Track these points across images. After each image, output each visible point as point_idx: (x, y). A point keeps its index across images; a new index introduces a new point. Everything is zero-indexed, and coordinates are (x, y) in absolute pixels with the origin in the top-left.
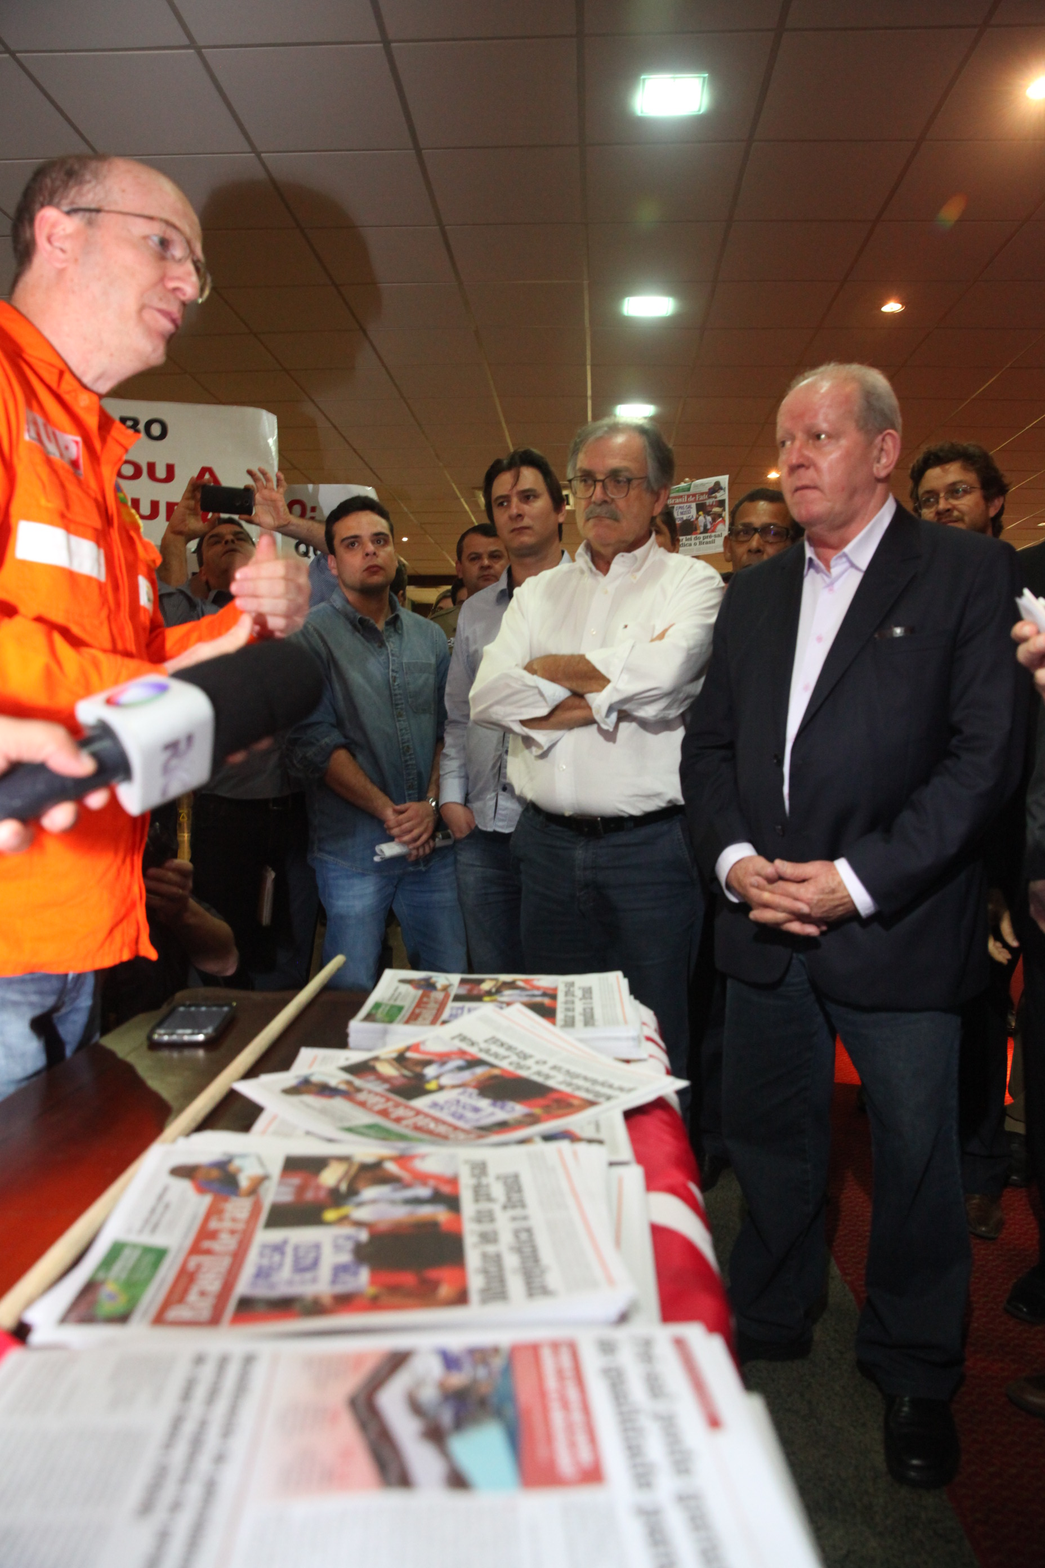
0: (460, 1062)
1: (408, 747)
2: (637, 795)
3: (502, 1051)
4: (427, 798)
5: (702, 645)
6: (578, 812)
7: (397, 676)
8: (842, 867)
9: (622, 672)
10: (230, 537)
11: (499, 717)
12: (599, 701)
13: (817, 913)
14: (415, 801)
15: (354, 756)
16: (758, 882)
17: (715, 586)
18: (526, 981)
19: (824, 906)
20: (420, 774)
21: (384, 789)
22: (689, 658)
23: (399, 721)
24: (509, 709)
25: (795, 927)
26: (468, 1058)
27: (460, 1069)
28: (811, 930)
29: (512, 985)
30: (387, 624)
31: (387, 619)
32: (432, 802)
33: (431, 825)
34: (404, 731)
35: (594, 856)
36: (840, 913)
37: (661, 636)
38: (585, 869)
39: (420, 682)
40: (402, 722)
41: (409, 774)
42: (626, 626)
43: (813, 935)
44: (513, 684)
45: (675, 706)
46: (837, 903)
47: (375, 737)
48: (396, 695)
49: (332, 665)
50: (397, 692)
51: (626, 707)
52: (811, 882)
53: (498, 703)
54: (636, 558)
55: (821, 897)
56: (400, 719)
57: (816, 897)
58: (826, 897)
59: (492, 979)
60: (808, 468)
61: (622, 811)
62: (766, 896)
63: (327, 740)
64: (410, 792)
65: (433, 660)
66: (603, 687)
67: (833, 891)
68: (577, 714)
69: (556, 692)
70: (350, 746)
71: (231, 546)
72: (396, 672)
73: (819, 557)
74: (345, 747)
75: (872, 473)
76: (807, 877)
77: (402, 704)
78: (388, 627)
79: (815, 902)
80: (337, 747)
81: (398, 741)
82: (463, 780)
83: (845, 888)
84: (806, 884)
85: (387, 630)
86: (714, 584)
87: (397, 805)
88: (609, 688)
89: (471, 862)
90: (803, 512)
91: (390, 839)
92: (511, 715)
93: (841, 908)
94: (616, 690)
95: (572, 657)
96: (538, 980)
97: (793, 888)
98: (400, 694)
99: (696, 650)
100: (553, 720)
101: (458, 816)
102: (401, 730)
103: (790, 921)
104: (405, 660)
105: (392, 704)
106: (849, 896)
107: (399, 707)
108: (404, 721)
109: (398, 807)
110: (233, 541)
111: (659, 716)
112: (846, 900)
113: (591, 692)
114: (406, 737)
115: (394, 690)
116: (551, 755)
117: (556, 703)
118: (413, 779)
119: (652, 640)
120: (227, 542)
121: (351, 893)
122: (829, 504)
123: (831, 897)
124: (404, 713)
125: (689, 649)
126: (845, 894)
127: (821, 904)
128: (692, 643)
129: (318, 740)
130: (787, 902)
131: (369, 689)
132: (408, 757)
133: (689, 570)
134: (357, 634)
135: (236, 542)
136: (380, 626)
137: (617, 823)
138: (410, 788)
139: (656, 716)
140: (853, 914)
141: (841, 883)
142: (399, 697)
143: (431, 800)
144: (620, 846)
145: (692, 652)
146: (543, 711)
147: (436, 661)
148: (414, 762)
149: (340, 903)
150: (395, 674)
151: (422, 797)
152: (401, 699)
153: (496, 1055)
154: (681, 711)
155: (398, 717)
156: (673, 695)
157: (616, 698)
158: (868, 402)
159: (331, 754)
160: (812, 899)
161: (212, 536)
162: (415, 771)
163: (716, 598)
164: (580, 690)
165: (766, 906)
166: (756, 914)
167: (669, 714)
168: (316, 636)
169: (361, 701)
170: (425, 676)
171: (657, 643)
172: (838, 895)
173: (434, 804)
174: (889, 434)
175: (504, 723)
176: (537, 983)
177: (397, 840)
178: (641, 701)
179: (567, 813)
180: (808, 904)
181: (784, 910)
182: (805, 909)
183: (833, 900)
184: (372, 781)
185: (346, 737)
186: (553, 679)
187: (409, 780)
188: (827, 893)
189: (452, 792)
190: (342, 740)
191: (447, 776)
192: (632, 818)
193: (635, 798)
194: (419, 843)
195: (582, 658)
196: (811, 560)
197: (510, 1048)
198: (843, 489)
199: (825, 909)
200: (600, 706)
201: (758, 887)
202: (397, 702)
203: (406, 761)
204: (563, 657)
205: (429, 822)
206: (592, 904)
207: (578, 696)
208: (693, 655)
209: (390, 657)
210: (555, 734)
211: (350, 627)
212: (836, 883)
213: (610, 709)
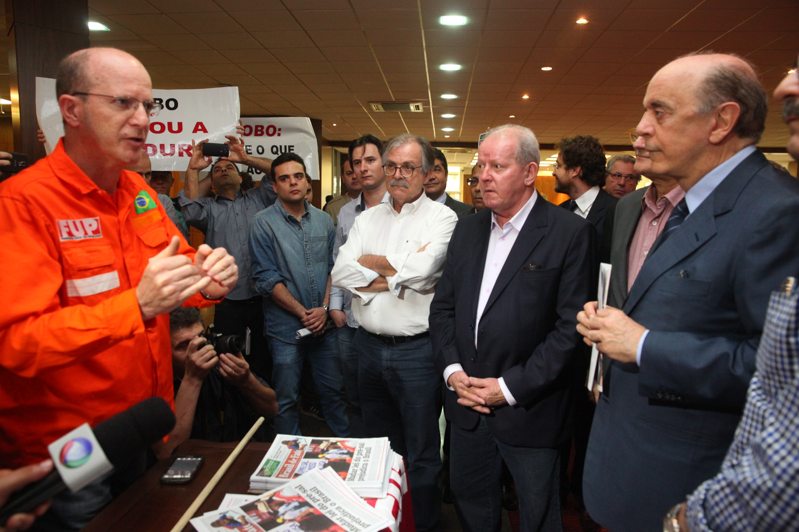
0: (296, 504)
1: (313, 280)
2: (411, 326)
3: (317, 496)
4: (323, 305)
5: (443, 253)
6: (383, 333)
7: (308, 244)
8: (501, 381)
9: (403, 268)
10: (224, 169)
11: (345, 285)
12: (392, 281)
13: (489, 403)
14: (317, 307)
15: (286, 286)
16: (461, 385)
17: (452, 221)
18: (342, 442)
19: (492, 401)
20: (319, 293)
21: (301, 302)
22: (436, 261)
23: (309, 267)
24: (349, 282)
25: (479, 408)
26: (301, 500)
27: (296, 508)
28: (486, 410)
29: (334, 445)
30: (303, 217)
31: (303, 215)
32: (325, 307)
33: (325, 320)
34: (311, 272)
35: (391, 355)
36: (500, 404)
37: (423, 249)
38: (387, 361)
39: (320, 246)
40: (310, 268)
41: (313, 294)
42: (408, 241)
43: (487, 413)
44: (351, 269)
45: (430, 283)
46: (498, 399)
47: (296, 276)
48: (307, 254)
49: (275, 240)
50: (308, 252)
51: (405, 284)
52: (486, 388)
53: (344, 278)
54: (414, 207)
55: (491, 396)
56: (309, 266)
57: (488, 397)
58: (493, 397)
59: (326, 441)
60: (491, 181)
61: (404, 334)
62: (465, 393)
63: (272, 279)
64: (314, 302)
65: (326, 234)
66: (394, 274)
67: (497, 394)
68: (382, 285)
69: (372, 275)
70: (283, 282)
71: (225, 173)
72: (307, 242)
73: (498, 222)
74: (282, 282)
75: (524, 183)
76: (485, 386)
77: (310, 258)
78: (303, 219)
79: (488, 399)
80: (277, 282)
81: (309, 277)
82: (341, 298)
83: (502, 393)
84: (484, 389)
85: (302, 220)
86: (452, 219)
87: (308, 310)
88: (397, 275)
89: (344, 340)
90: (489, 203)
91: (304, 327)
92: (351, 285)
93: (501, 401)
94: (399, 276)
95: (380, 256)
96: (348, 441)
97: (478, 391)
98: (309, 253)
99: (439, 257)
100: (371, 288)
101: (338, 315)
102: (310, 272)
103: (477, 406)
104: (312, 236)
105: (305, 258)
106: (504, 397)
107: (309, 260)
108: (311, 267)
109: (308, 311)
110: (225, 170)
111: (422, 289)
112: (503, 398)
113: (388, 276)
114: (312, 275)
115: (306, 251)
116: (371, 304)
117: (372, 280)
118: (316, 296)
119: (418, 252)
120: (222, 171)
121: (285, 353)
122: (502, 200)
123: (496, 397)
124: (311, 263)
125: (436, 257)
126: (502, 396)
127: (491, 400)
128: (438, 253)
129: (268, 279)
130: (474, 397)
131: (293, 252)
132: (313, 285)
133: (440, 212)
134: (288, 223)
135: (227, 170)
136: (299, 218)
137: (402, 339)
138: (314, 301)
139: (420, 288)
140: (505, 404)
141: (500, 391)
142: (308, 255)
143: (324, 307)
144: (404, 350)
145: (437, 258)
146: (365, 284)
147: (328, 235)
148: (316, 288)
149: (279, 358)
150: (306, 243)
151: (320, 305)
152: (309, 256)
153: (314, 499)
154: (433, 286)
155: (308, 265)
156: (428, 279)
157: (400, 280)
158: (522, 149)
159: (274, 286)
160: (486, 398)
161: (216, 167)
162: (317, 292)
163: (452, 227)
164: (383, 274)
165: (465, 397)
166: (460, 401)
167: (427, 287)
168: (267, 226)
169: (289, 258)
170: (322, 243)
171: (421, 253)
172: (499, 396)
173: (326, 309)
174: (532, 164)
175: (347, 288)
176: (347, 444)
177: (307, 328)
178: (413, 281)
179: (378, 333)
180: (485, 400)
181: (473, 401)
182: (483, 402)
183: (496, 398)
184: (295, 299)
185: (281, 276)
186: (371, 268)
187: (314, 296)
188: (494, 395)
189: (336, 304)
190: (280, 279)
191: (332, 295)
192: (409, 337)
193: (410, 327)
194: (318, 329)
195: (385, 257)
196: (494, 223)
197: (321, 494)
198: (508, 193)
199: (492, 402)
200: (392, 284)
201: (462, 388)
202: (307, 258)
203: (312, 287)
204: (376, 256)
205: (324, 318)
206: (390, 377)
207: (383, 277)
208: (438, 259)
209: (304, 235)
210: (371, 295)
211: (284, 219)
212: (498, 390)
213: (398, 285)
